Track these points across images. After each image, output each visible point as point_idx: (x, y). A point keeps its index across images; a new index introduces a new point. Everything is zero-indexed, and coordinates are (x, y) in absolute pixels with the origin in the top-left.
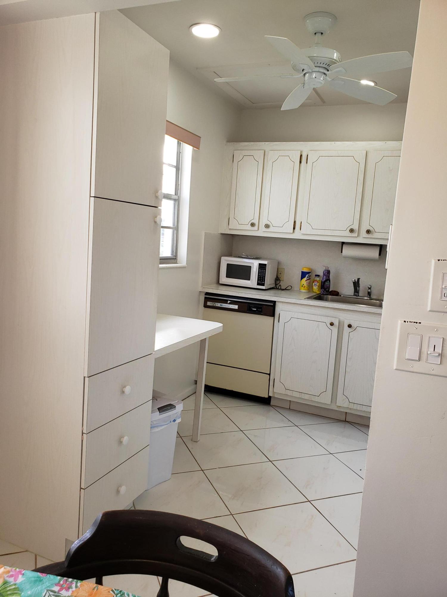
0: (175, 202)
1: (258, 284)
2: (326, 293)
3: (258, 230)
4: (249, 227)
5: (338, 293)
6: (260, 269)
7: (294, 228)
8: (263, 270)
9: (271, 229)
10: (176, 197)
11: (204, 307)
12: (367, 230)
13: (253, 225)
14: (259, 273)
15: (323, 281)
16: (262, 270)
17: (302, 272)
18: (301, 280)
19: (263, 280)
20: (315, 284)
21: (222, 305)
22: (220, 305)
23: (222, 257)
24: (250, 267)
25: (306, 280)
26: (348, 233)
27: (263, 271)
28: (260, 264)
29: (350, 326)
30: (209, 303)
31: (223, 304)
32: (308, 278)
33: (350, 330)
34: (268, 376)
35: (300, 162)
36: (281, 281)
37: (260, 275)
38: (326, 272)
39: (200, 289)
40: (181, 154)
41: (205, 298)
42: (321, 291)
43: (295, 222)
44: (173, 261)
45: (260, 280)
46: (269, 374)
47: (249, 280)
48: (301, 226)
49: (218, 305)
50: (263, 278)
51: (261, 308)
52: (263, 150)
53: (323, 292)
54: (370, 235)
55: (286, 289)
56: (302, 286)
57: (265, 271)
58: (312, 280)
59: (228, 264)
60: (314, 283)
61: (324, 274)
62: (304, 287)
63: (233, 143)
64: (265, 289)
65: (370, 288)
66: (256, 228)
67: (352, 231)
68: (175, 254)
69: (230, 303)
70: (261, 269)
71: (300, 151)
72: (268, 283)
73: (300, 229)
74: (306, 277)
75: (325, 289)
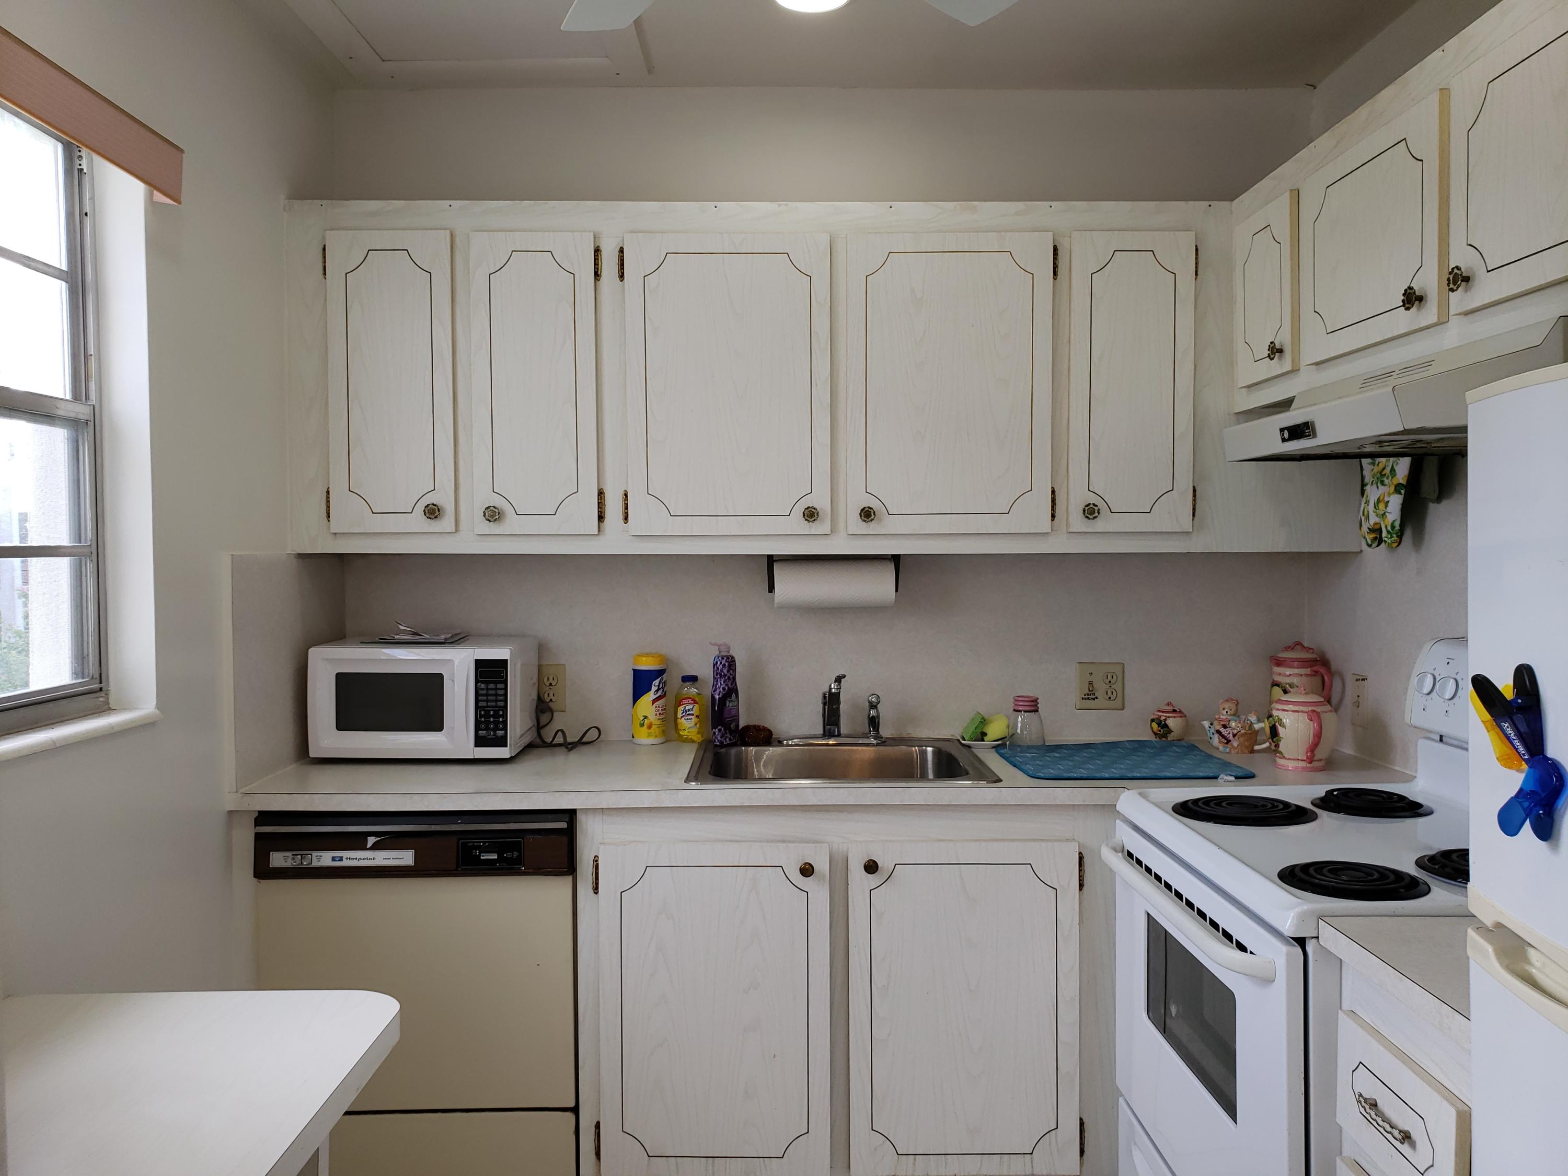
0: (77, 431)
1: (480, 742)
2: (730, 740)
3: (457, 530)
4: (419, 522)
5: (770, 733)
6: (483, 682)
7: (601, 518)
8: (496, 683)
9: (512, 524)
10: (81, 411)
11: (255, 877)
12: (862, 510)
13: (433, 512)
14: (480, 698)
15: (717, 697)
16: (492, 686)
17: (636, 673)
18: (634, 702)
19: (496, 723)
20: (685, 711)
21: (341, 859)
22: (334, 859)
23: (312, 651)
24: (440, 677)
25: (654, 701)
26: (797, 524)
27: (496, 689)
28: (479, 663)
29: (871, 867)
30: (278, 859)
31: (345, 854)
32: (660, 693)
33: (873, 880)
34: (570, 1116)
35: (597, 275)
36: (555, 714)
37: (484, 704)
38: (724, 665)
39: (231, 802)
40: (88, 221)
41: (258, 837)
42: (714, 733)
43: (601, 493)
44: (88, 701)
45: (487, 723)
46: (575, 1110)
47: (440, 728)
48: (626, 508)
49: (325, 859)
50: (496, 715)
51: (516, 846)
52: (445, 229)
53: (721, 737)
54: (872, 524)
55: (581, 743)
56: (642, 725)
57: (506, 689)
58: (671, 696)
59: (340, 677)
60: (681, 709)
61: (718, 674)
62: (650, 727)
63: (319, 202)
64: (508, 757)
65: (873, 706)
66: (447, 523)
67: (811, 514)
68: (92, 669)
69: (375, 847)
70: (487, 683)
71: (592, 234)
72: (519, 732)
73: (621, 517)
74: (654, 689)
75: (727, 727)
